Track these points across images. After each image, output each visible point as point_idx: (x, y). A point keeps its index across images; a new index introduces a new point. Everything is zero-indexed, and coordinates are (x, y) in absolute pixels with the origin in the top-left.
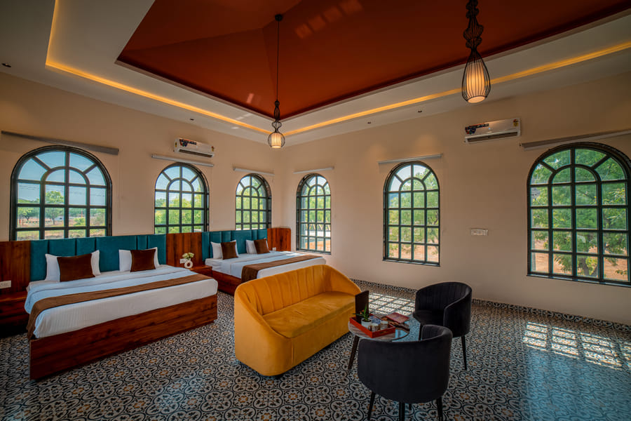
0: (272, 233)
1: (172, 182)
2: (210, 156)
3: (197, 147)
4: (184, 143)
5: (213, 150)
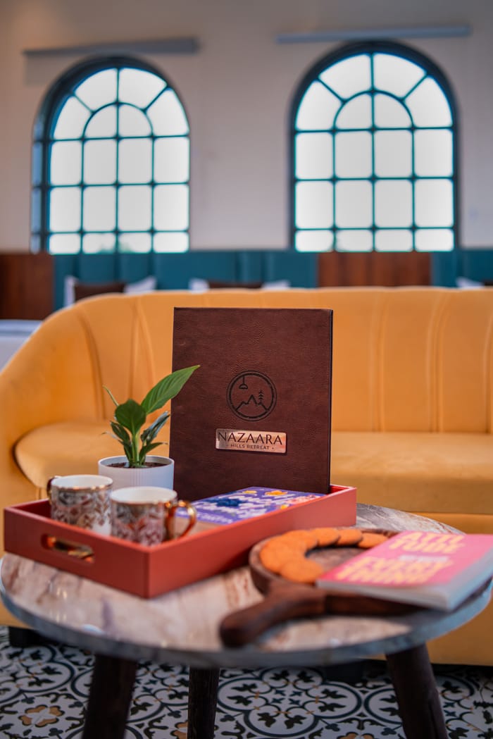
1: (344, 102)
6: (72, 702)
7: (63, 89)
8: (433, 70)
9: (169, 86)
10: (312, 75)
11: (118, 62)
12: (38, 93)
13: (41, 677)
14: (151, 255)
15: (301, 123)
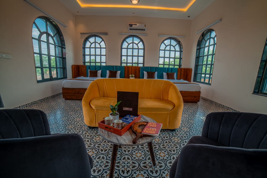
0: (181, 71)
1: (129, 44)
2: (145, 30)
3: (137, 26)
4: (131, 25)
5: (145, 27)
6: (95, 150)
7: (87, 39)
8: (142, 40)
9: (103, 40)
10: (124, 40)
11: (95, 36)
12: (83, 40)
13: (89, 145)
14: (101, 66)
15: (123, 47)
